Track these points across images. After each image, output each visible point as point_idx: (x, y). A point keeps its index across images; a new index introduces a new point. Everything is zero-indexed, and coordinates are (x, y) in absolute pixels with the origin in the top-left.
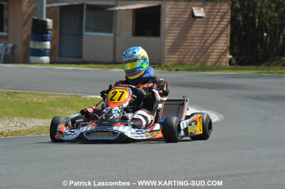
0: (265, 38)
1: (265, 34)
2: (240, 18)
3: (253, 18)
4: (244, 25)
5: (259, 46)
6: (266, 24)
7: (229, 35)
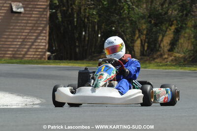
0: (83, 37)
1: (84, 33)
2: (59, 15)
3: (72, 15)
4: (62, 21)
5: (77, 44)
6: (84, 21)
7: (48, 34)
